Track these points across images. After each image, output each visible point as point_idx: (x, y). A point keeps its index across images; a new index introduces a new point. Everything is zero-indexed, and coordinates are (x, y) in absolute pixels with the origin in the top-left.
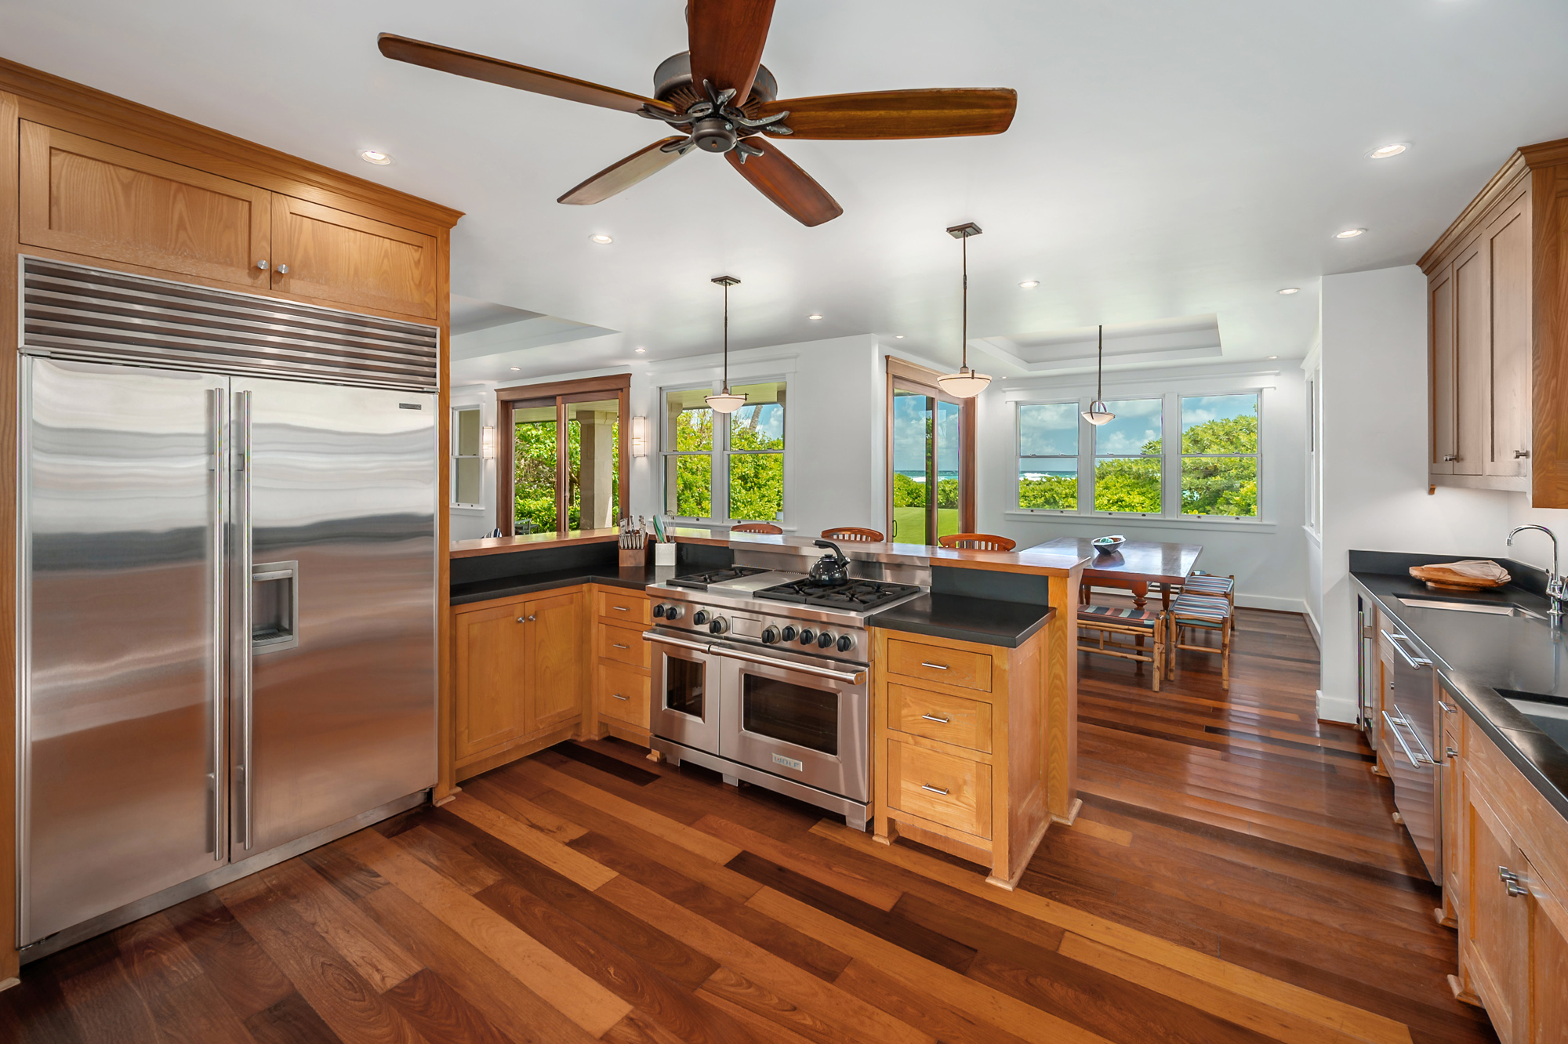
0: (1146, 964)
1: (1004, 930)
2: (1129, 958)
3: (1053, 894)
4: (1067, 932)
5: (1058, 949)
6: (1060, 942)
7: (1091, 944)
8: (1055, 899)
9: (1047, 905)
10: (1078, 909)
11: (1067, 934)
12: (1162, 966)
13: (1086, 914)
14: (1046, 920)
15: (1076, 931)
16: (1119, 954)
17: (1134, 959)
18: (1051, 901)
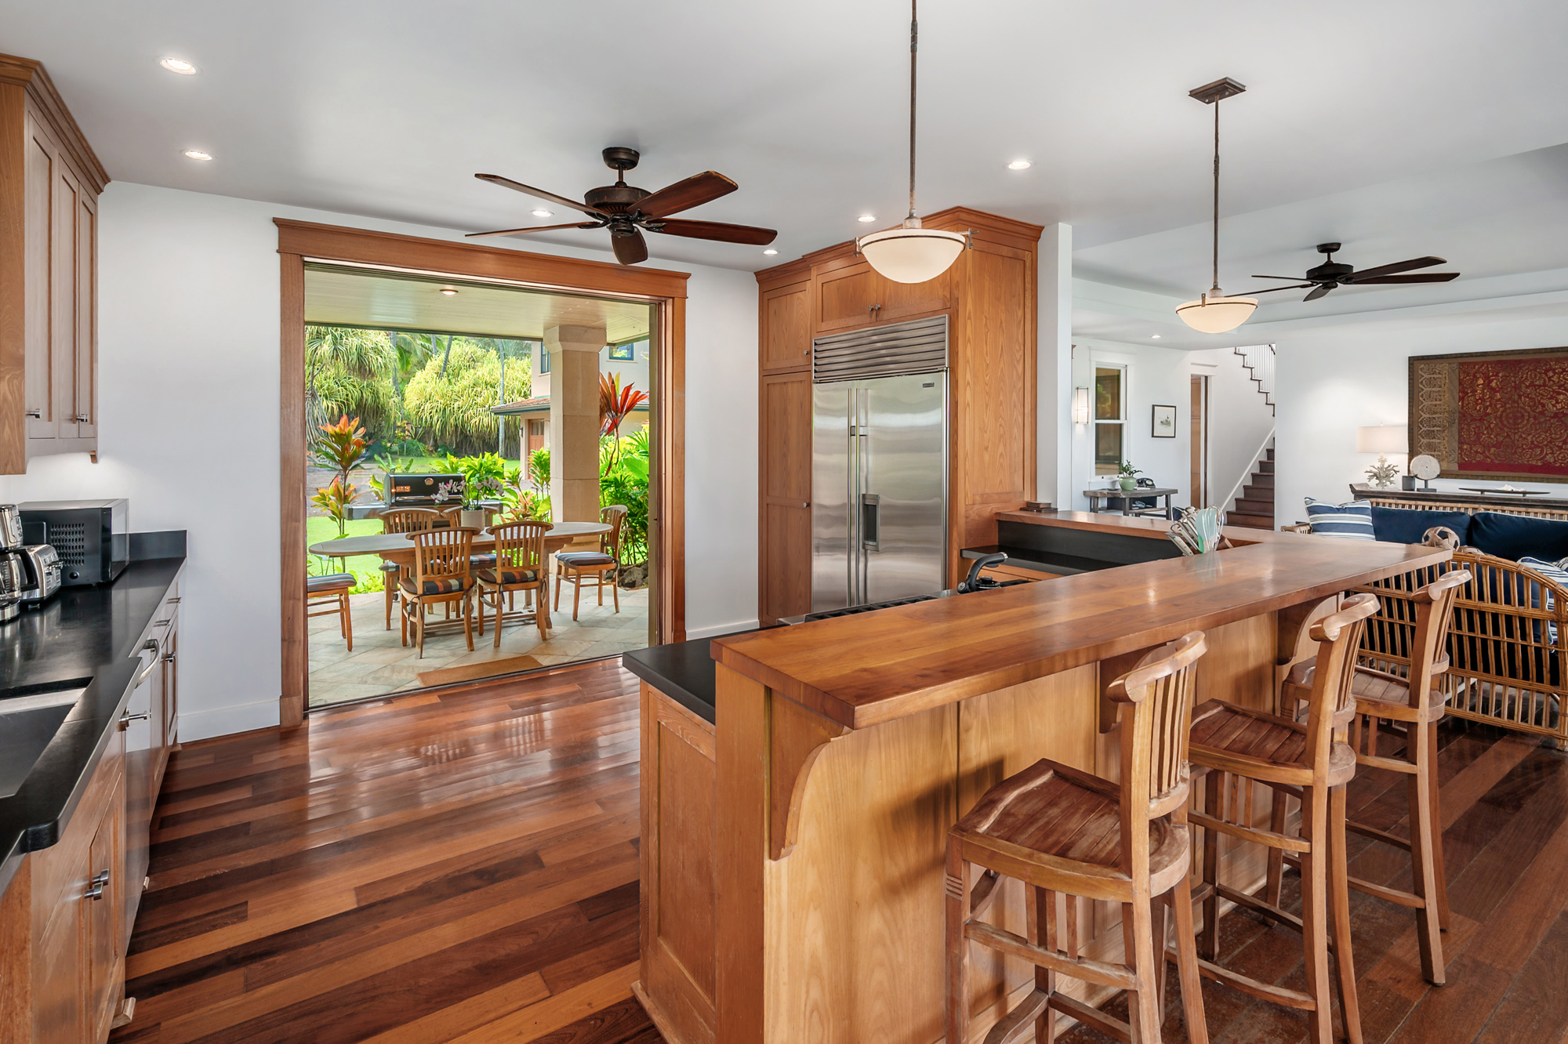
0: (464, 1028)
1: (592, 951)
2: (481, 1020)
3: (599, 1022)
4: (549, 995)
5: (540, 973)
6: (545, 981)
7: (520, 1003)
8: (593, 1017)
9: (589, 1004)
10: (563, 1028)
11: (547, 993)
12: (449, 1040)
13: (552, 1029)
14: (574, 989)
15: (543, 1003)
16: (492, 1016)
17: (476, 1023)
18: (592, 1011)
